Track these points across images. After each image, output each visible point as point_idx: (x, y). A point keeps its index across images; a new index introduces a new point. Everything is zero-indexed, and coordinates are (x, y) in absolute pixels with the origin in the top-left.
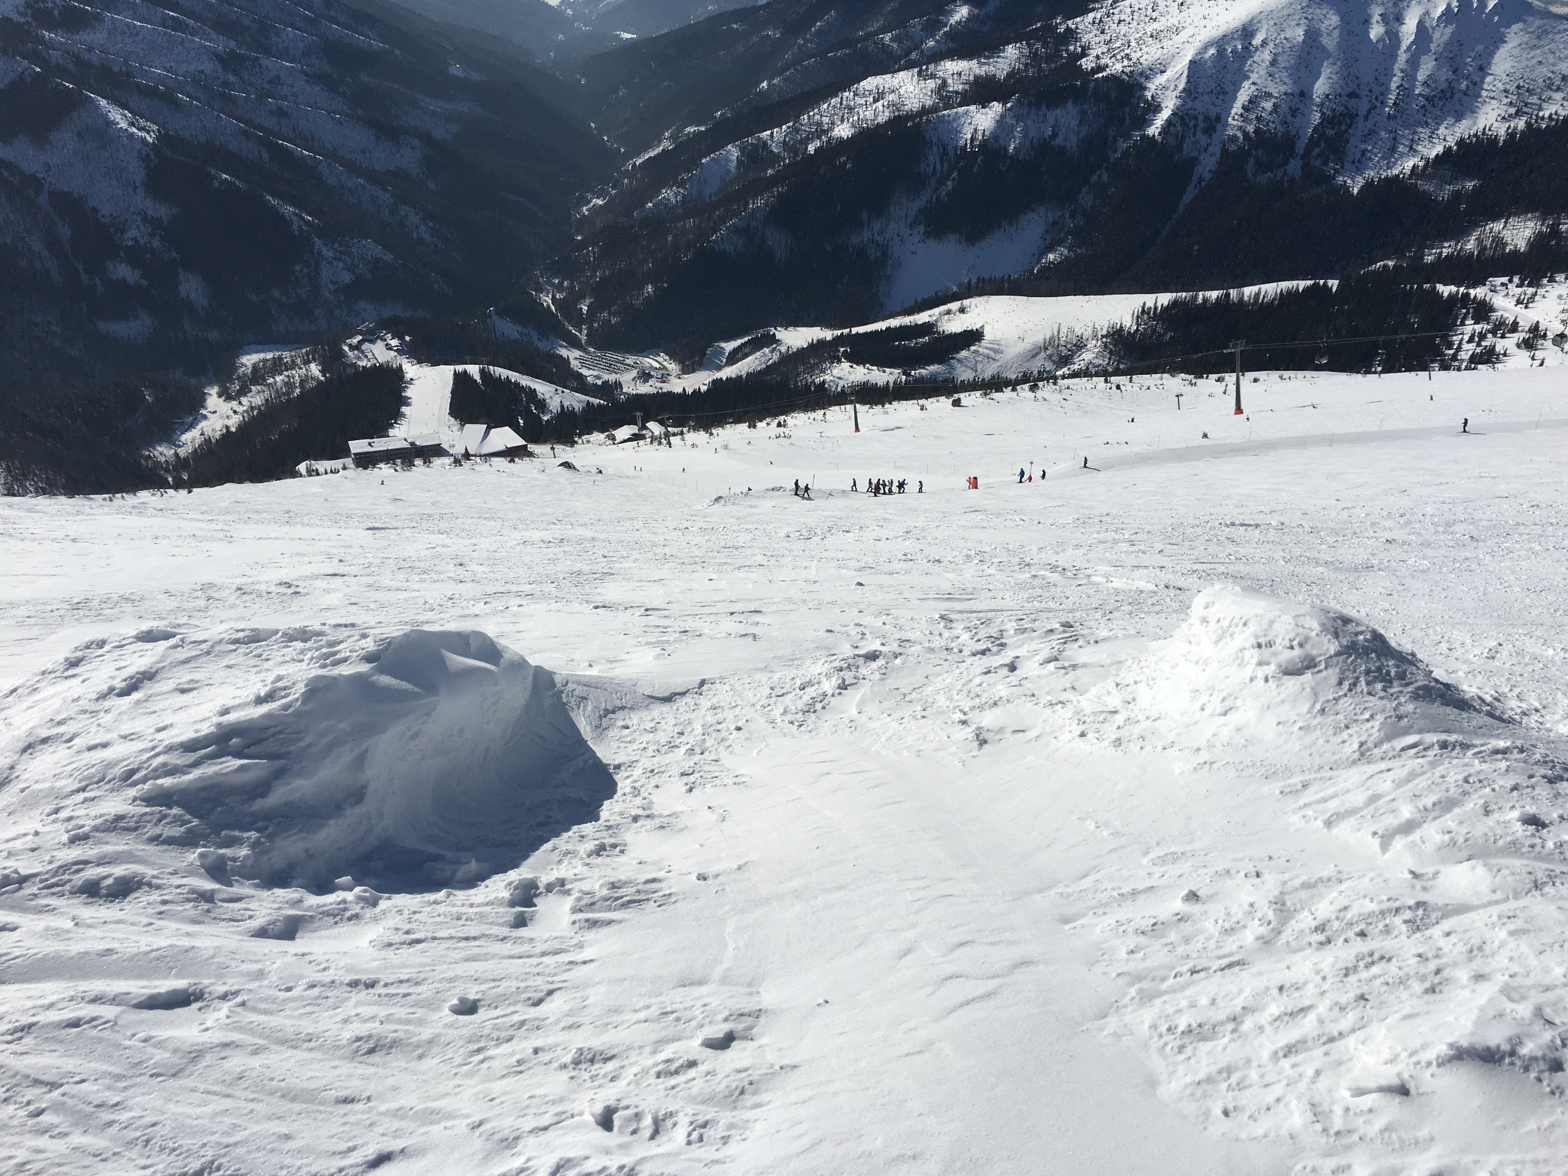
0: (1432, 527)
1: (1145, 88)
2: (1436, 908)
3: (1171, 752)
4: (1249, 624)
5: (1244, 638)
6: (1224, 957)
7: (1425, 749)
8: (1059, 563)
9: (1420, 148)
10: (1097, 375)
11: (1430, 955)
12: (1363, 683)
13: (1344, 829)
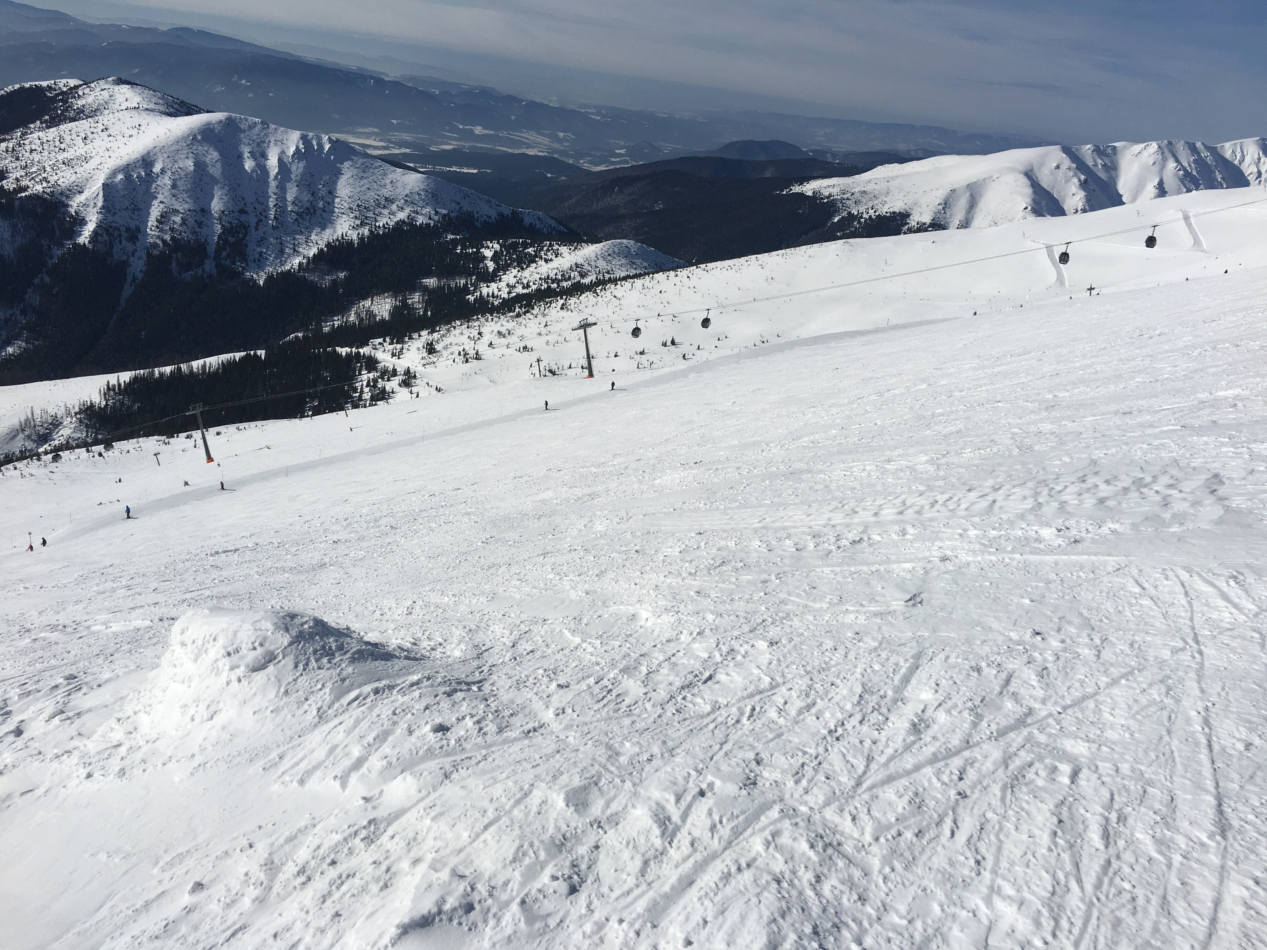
0: (366, 525)
1: (68, 206)
2: (384, 819)
3: (170, 765)
4: (218, 639)
5: (215, 651)
6: (229, 928)
7: (364, 699)
8: (61, 622)
9: (301, 250)
10: (78, 446)
11: (382, 859)
12: (313, 661)
13: (313, 783)
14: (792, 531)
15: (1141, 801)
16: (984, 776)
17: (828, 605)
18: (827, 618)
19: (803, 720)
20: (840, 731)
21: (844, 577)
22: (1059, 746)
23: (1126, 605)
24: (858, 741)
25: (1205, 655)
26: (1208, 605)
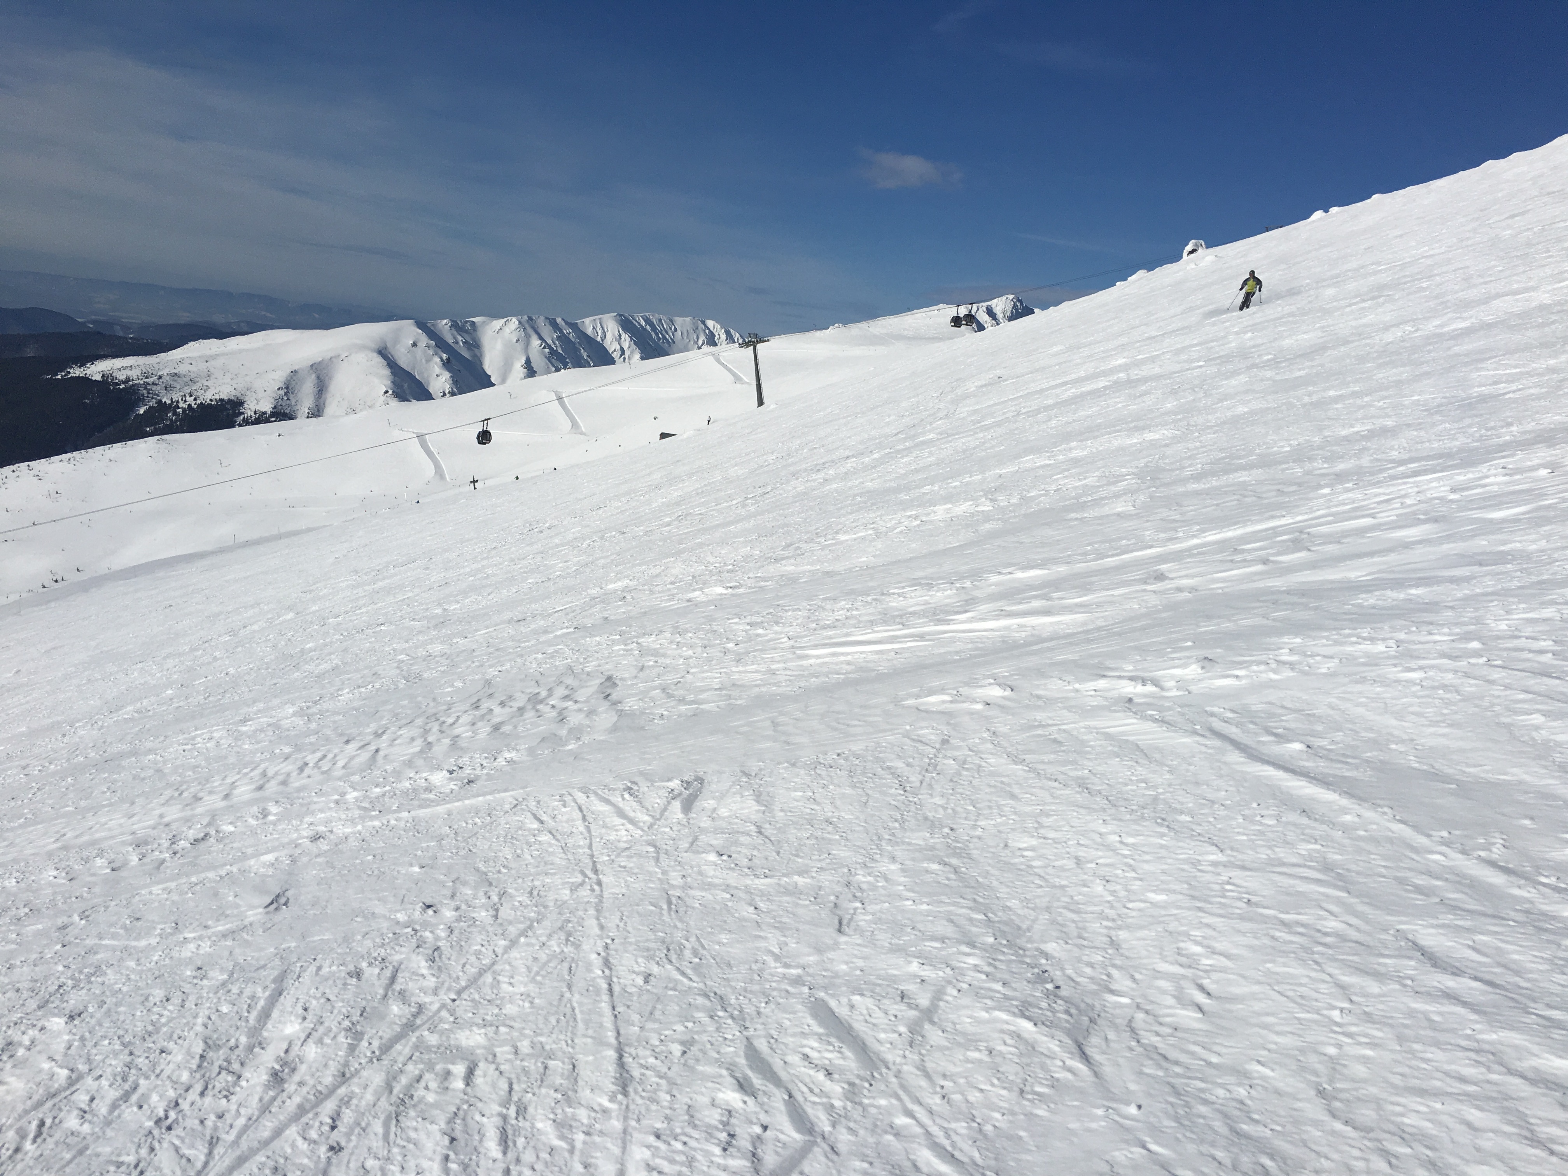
14: (105, 845)
15: (542, 1081)
16: (363, 1114)
17: (158, 939)
18: (156, 958)
19: (119, 1116)
20: (172, 1115)
21: (182, 893)
22: (452, 1042)
23: (525, 846)
24: (197, 1122)
25: (604, 886)
26: (605, 826)
